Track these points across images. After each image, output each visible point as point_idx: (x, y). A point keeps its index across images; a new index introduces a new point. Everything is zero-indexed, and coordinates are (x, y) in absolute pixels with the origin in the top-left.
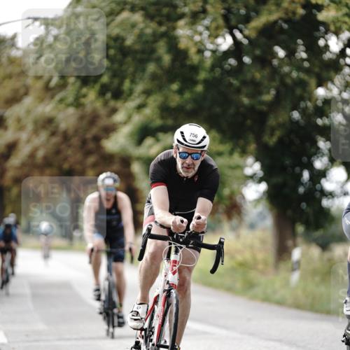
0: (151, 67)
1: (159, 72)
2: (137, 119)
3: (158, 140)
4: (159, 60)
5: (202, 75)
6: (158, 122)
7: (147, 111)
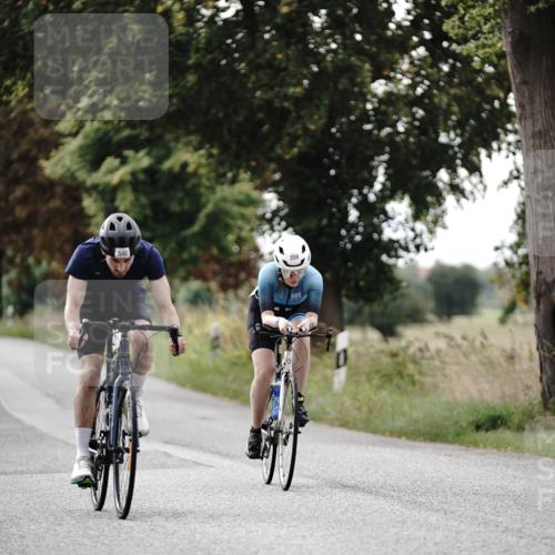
3: (124, 161)
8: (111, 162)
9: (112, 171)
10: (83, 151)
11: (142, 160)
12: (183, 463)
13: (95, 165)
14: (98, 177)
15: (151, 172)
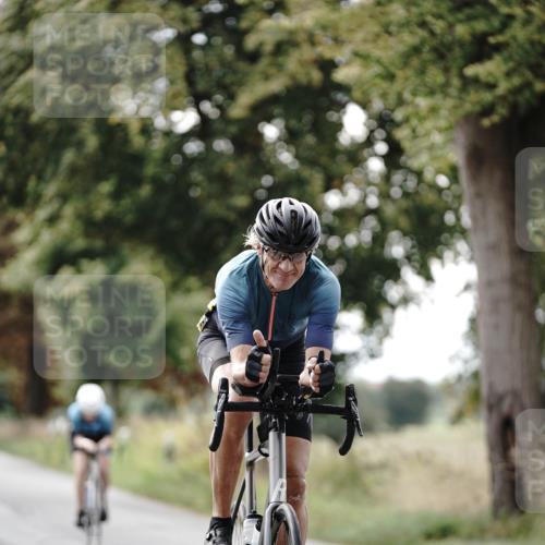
0: (69, 156)
1: (81, 162)
2: (48, 238)
3: (79, 271)
4: (80, 144)
5: (150, 170)
6: (80, 243)
7: (65, 226)
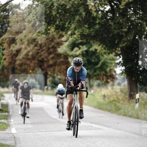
3: (80, 48)
4: (81, 14)
7: (75, 36)
8: (76, 49)
9: (76, 51)
10: (68, 46)
11: (84, 48)
12: (96, 129)
13: (72, 49)
14: (73, 53)
15: (87, 51)
